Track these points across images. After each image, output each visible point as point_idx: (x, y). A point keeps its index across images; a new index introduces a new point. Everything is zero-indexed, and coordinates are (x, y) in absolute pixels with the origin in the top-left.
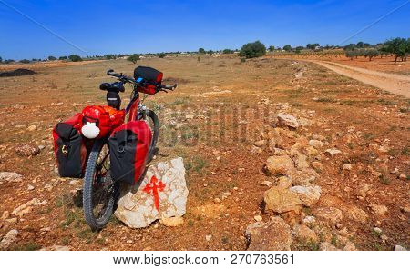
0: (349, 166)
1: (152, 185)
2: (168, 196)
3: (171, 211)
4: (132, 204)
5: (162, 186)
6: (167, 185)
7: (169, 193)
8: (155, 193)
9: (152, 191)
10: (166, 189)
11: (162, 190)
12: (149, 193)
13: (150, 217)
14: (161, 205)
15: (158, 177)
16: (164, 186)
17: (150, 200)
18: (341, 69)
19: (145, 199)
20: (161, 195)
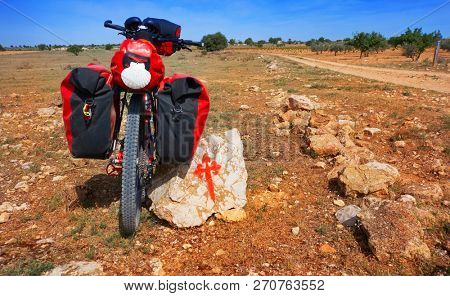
0: (402, 143)
1: (204, 166)
2: (224, 181)
3: (229, 202)
4: (180, 193)
5: (216, 168)
6: (223, 166)
7: (225, 176)
8: (209, 177)
9: (204, 174)
10: (221, 171)
11: (216, 173)
12: (201, 177)
13: (205, 211)
14: (217, 193)
15: (210, 155)
16: (219, 167)
17: (203, 188)
18: (311, 62)
19: (196, 186)
20: (216, 180)
